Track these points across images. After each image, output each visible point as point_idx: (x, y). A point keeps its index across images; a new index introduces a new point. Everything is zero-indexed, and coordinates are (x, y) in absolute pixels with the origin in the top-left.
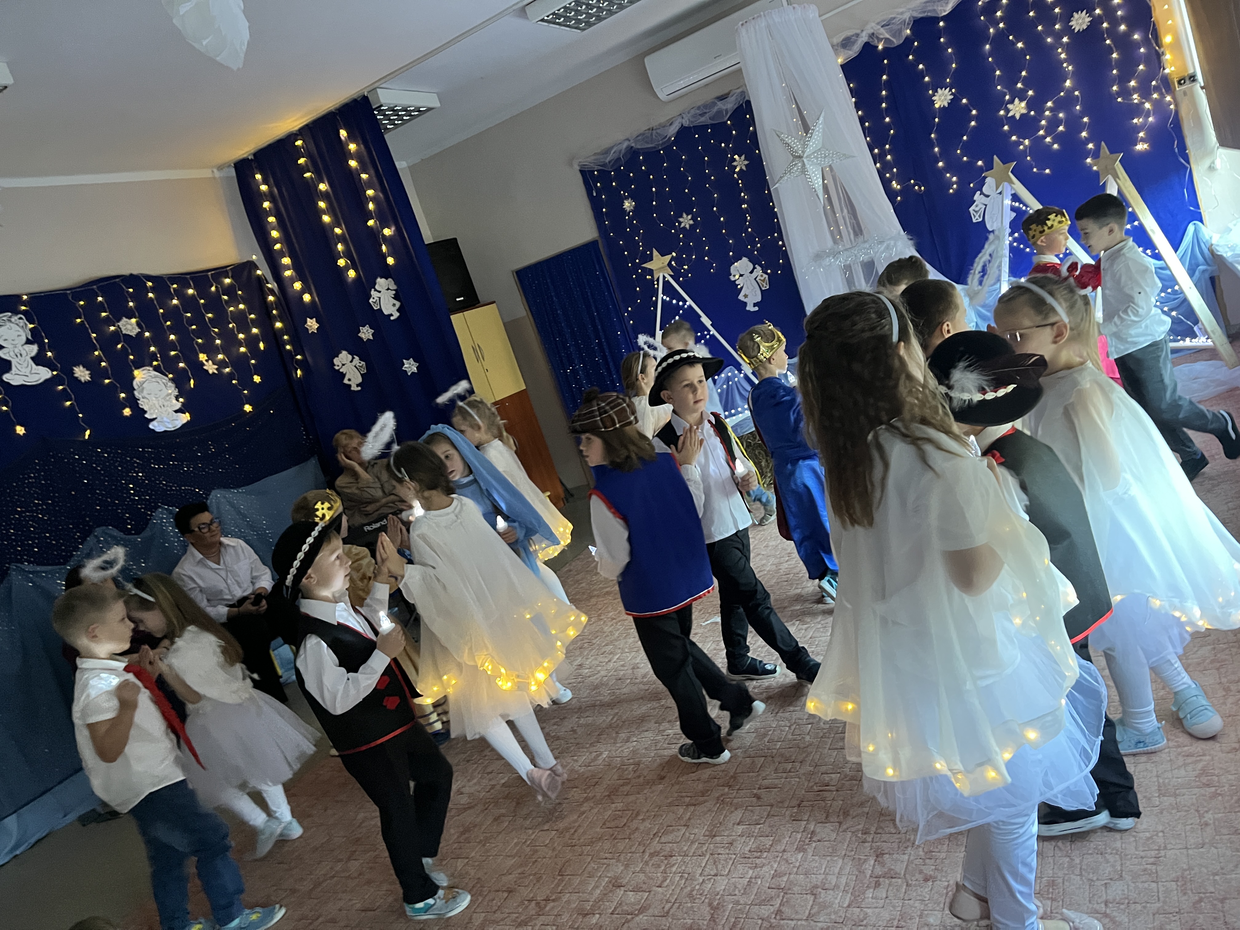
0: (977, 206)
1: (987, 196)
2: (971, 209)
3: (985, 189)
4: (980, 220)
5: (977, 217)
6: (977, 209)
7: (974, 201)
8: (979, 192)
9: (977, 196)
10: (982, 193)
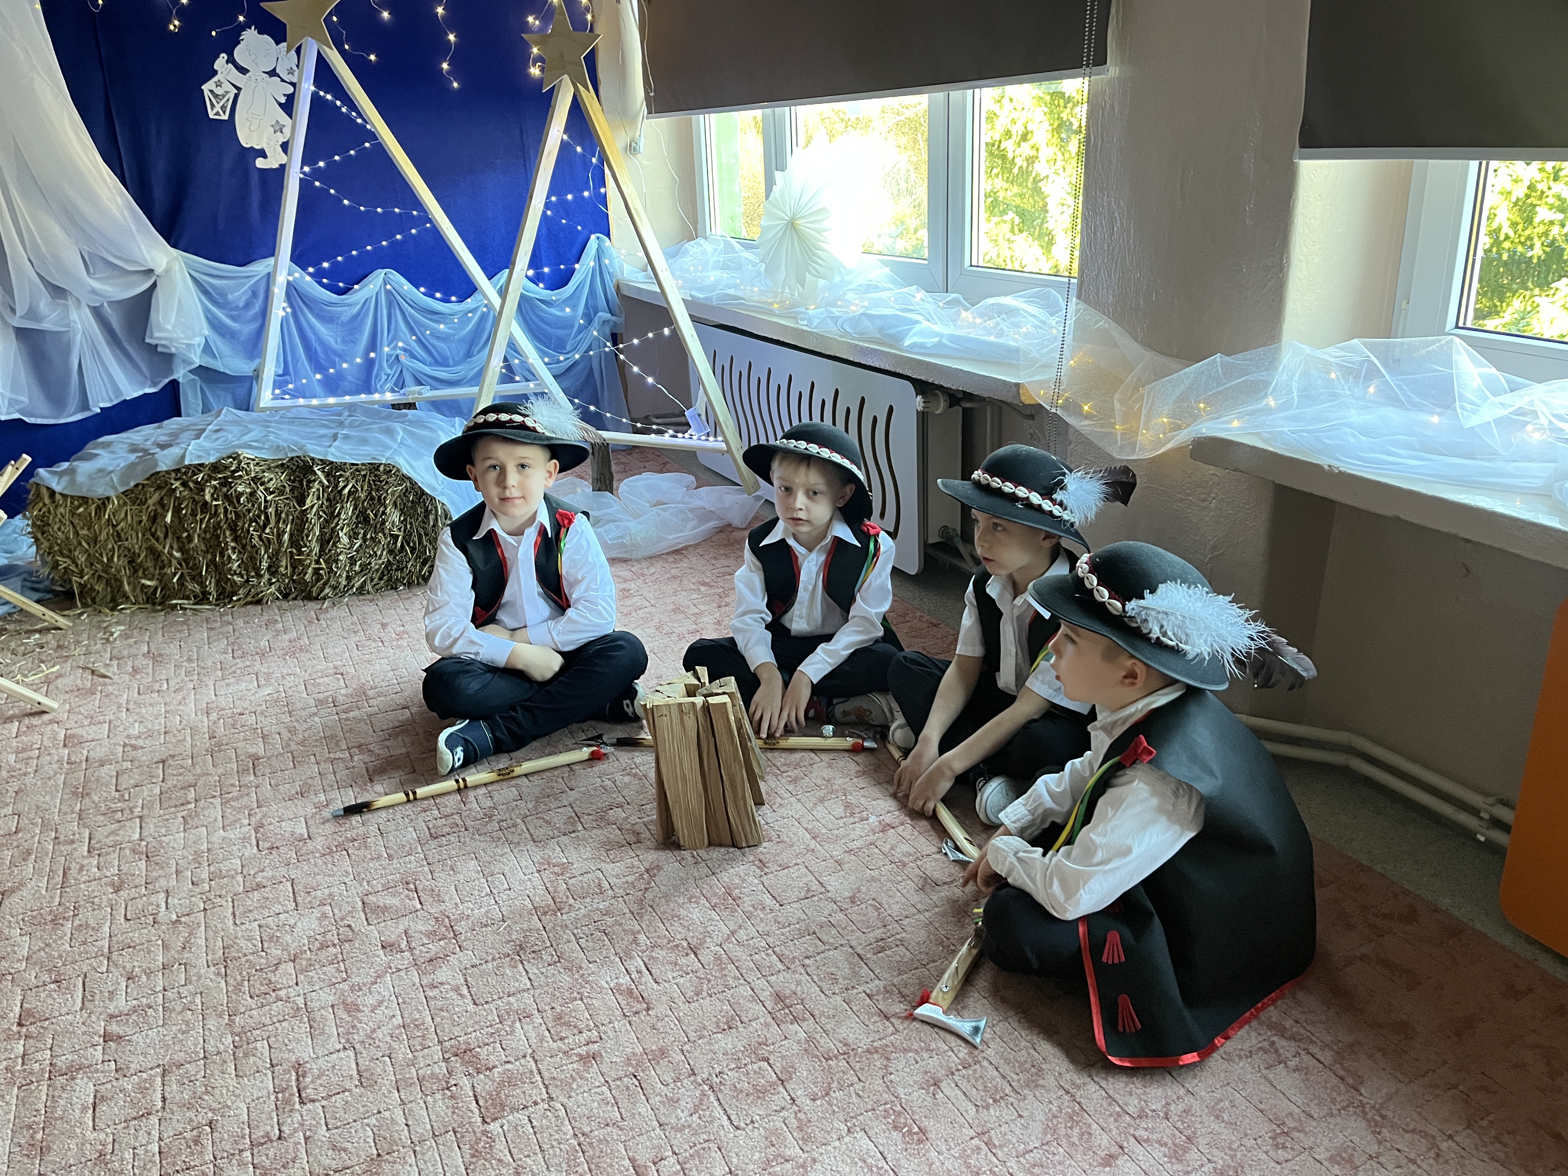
0: (219, 84)
1: (243, 71)
2: (205, 88)
3: (238, 53)
4: (225, 117)
5: (218, 108)
6: (218, 91)
7: (215, 73)
8: (224, 56)
9: (221, 63)
10: (231, 60)
